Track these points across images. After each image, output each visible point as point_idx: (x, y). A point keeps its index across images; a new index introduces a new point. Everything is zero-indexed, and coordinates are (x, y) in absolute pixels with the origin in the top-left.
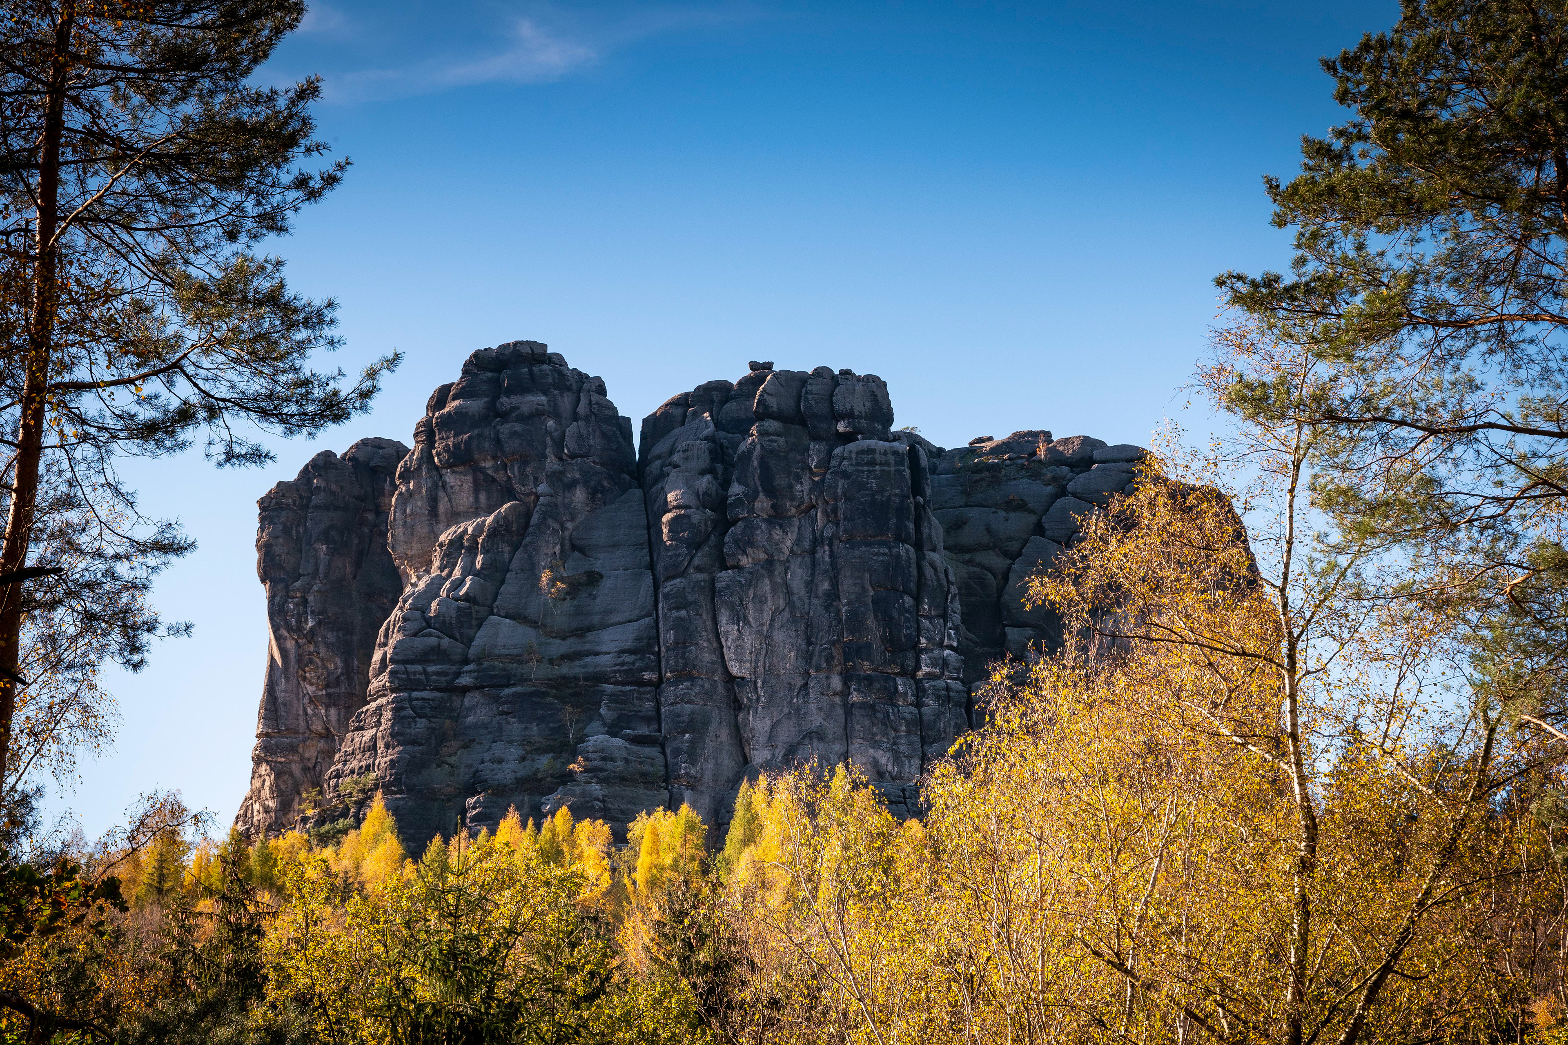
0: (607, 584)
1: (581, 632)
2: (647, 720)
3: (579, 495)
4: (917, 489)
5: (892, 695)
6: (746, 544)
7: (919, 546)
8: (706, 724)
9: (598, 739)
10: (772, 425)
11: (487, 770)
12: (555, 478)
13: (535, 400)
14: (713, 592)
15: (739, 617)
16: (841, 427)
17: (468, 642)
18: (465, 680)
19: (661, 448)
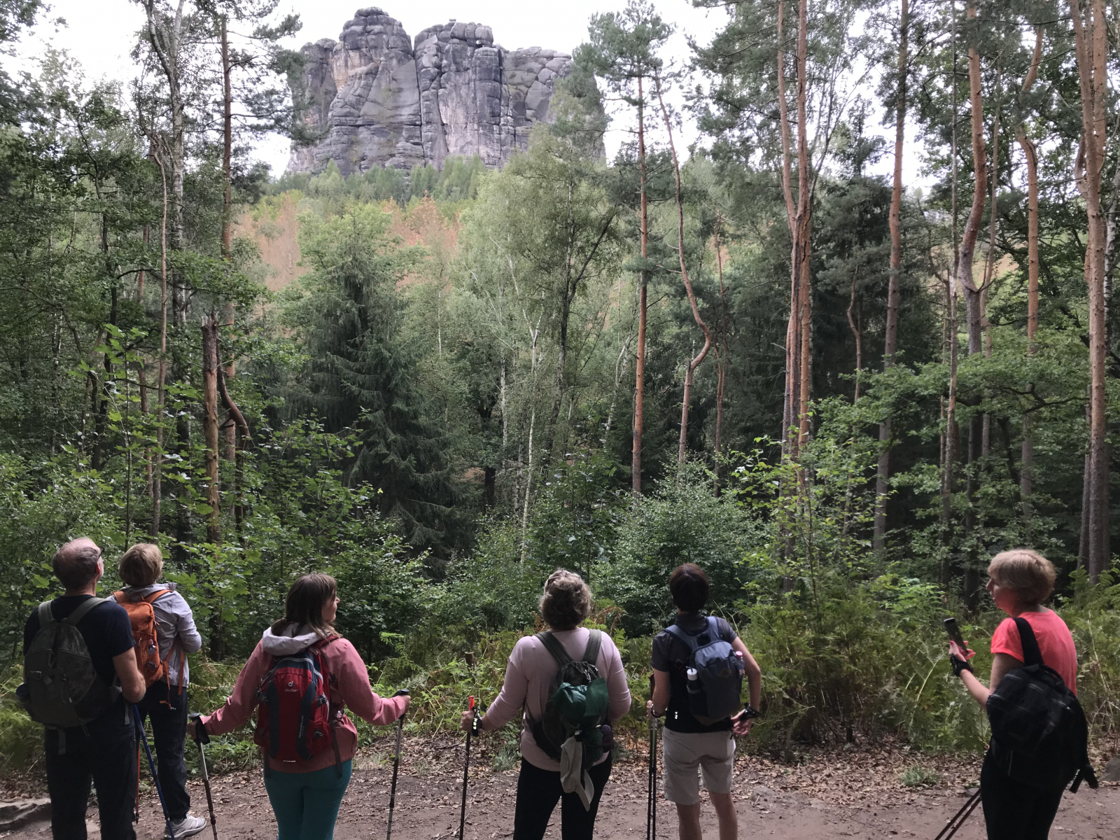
0: (404, 92)
1: (397, 107)
2: (417, 137)
3: (394, 62)
4: (500, 64)
5: (492, 131)
6: (448, 80)
7: (501, 83)
8: (436, 139)
9: (403, 143)
10: (455, 40)
11: (367, 153)
12: (386, 55)
13: (377, 28)
14: (437, 96)
15: (446, 105)
16: (478, 42)
17: (359, 110)
18: (359, 123)
19: (421, 46)
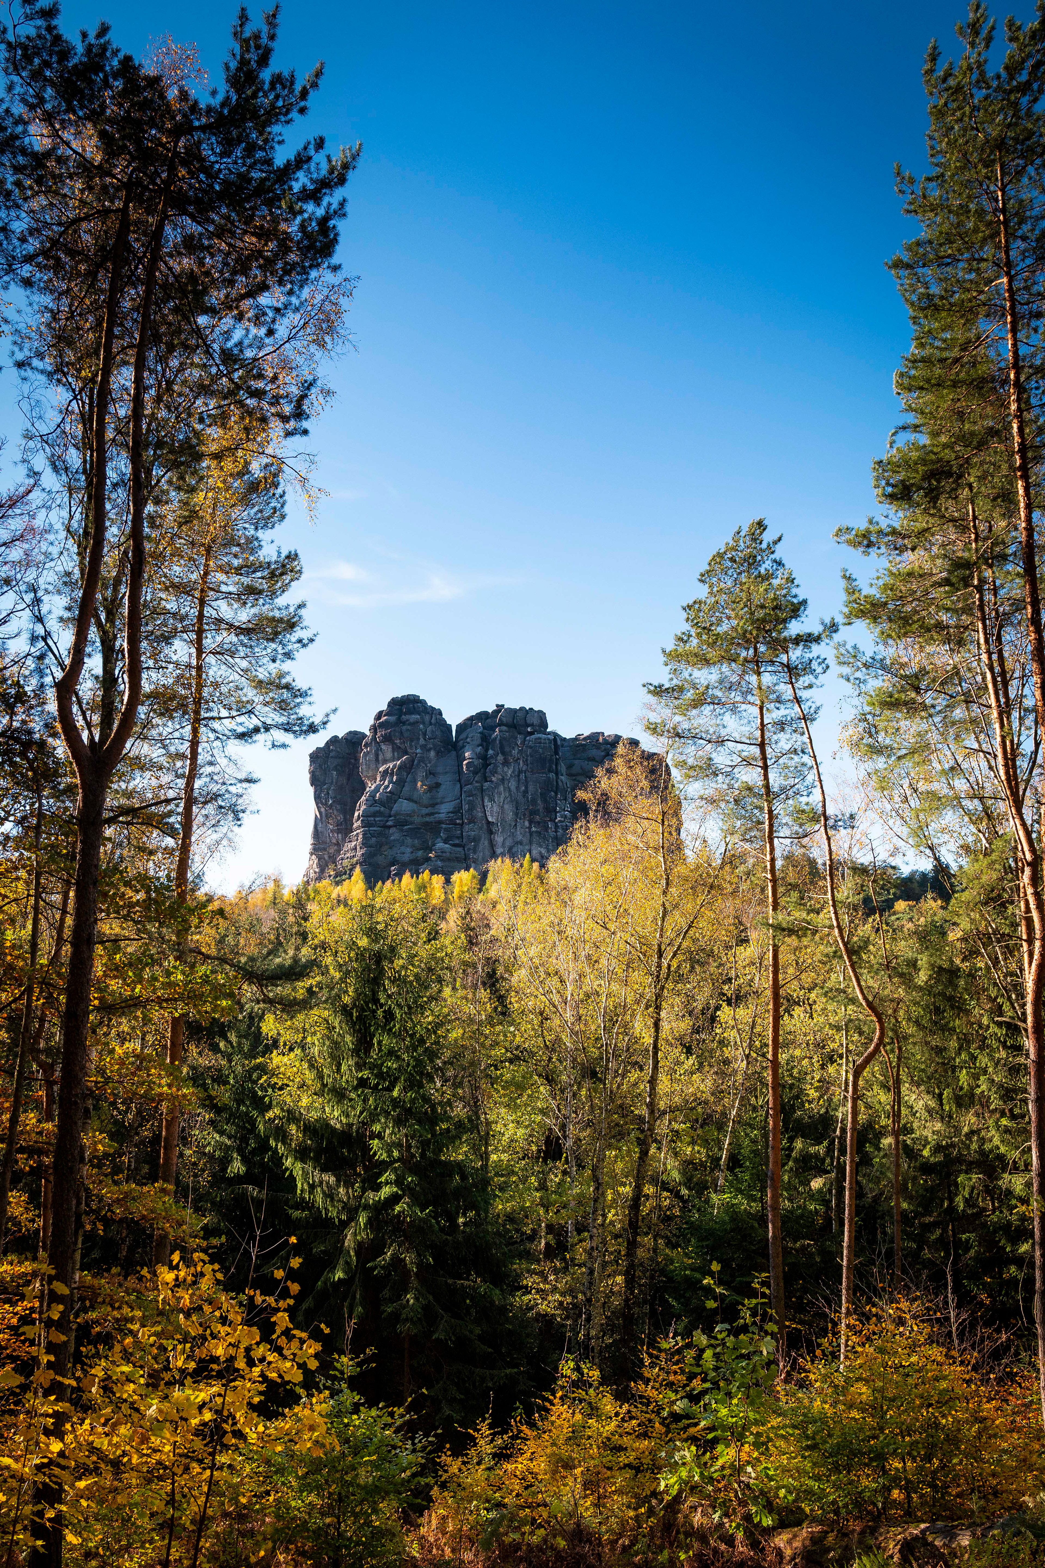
0: (443, 787)
1: (433, 805)
2: (458, 838)
3: (432, 754)
4: (557, 752)
5: (546, 828)
6: (494, 772)
7: (557, 774)
8: (480, 839)
9: (440, 845)
10: (504, 728)
11: (398, 857)
12: (423, 747)
13: (415, 717)
14: (482, 790)
15: (492, 800)
16: (529, 729)
17: (391, 809)
18: (390, 823)
19: (463, 736)
